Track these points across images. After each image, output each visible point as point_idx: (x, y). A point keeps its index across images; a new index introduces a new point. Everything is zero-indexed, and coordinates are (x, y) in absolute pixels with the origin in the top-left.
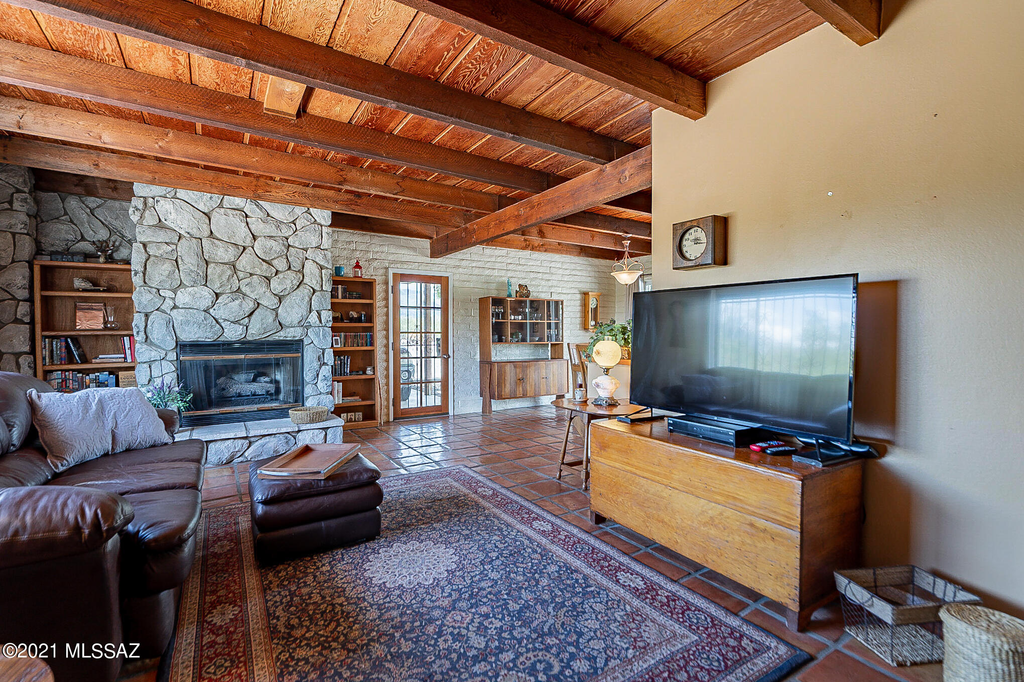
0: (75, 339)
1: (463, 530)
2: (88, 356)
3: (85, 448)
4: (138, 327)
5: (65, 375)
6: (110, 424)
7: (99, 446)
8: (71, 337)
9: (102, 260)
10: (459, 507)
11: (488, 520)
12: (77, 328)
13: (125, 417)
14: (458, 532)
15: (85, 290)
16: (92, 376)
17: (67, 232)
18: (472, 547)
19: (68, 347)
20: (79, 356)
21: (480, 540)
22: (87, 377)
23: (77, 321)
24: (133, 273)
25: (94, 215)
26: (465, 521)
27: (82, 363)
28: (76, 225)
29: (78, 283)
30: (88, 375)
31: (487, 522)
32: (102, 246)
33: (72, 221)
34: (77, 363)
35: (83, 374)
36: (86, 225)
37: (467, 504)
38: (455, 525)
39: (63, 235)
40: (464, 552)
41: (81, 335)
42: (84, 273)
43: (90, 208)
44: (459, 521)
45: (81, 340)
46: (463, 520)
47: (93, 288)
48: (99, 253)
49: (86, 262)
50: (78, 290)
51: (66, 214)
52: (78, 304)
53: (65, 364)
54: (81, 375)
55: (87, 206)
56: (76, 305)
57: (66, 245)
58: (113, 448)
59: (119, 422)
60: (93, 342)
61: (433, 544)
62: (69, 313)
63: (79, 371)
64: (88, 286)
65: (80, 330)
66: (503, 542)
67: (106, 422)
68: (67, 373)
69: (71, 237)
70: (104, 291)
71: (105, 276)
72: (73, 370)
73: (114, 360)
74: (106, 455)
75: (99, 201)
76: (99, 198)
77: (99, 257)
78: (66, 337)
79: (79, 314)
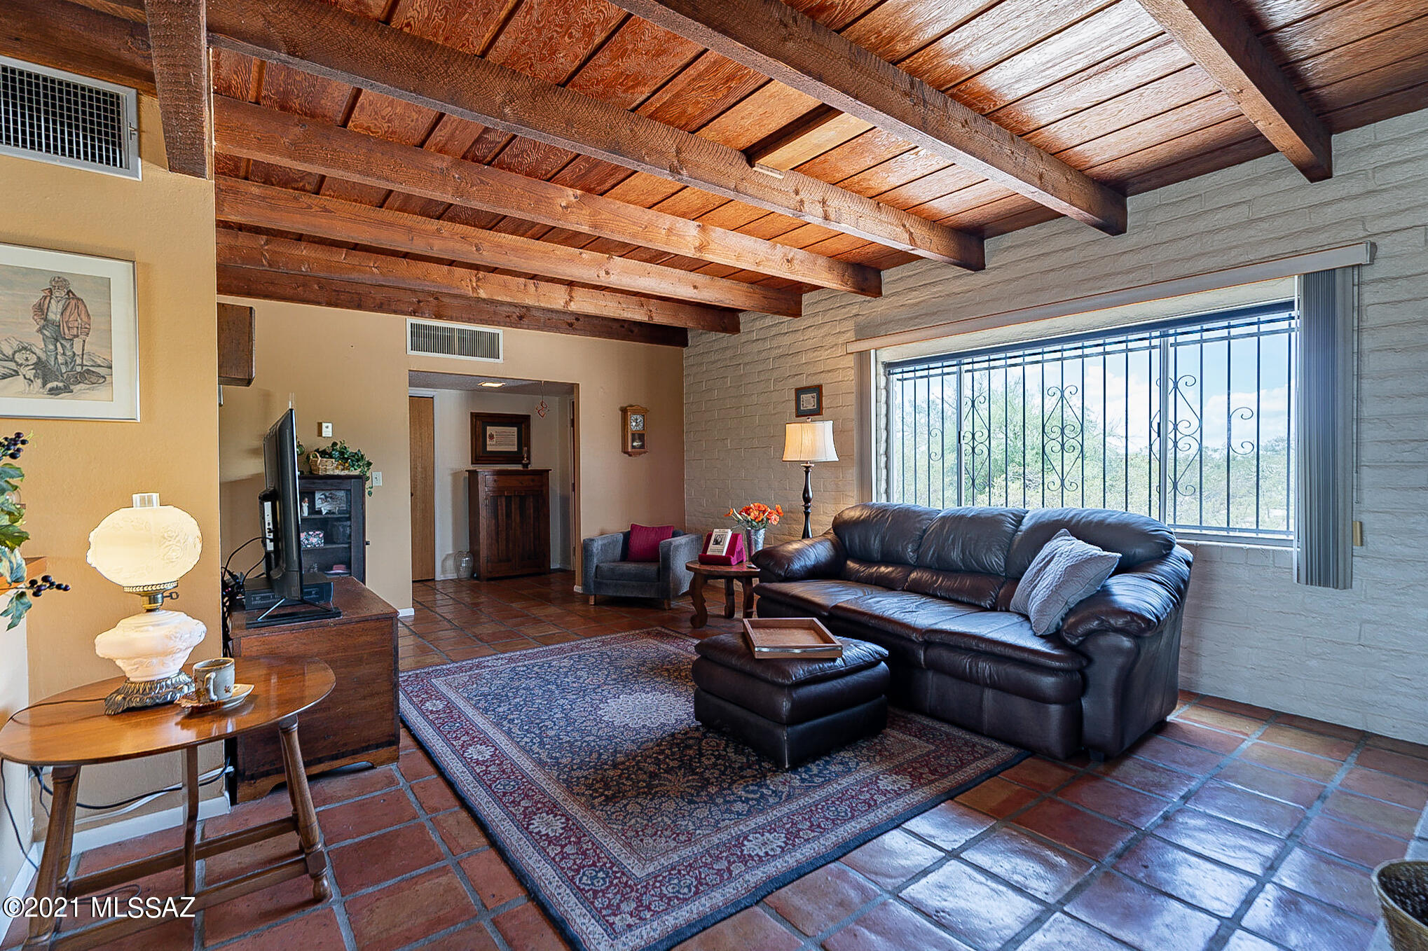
1: (594, 741)
10: (602, 780)
11: (556, 758)
14: (600, 738)
18: (582, 723)
21: (572, 730)
26: (591, 755)
31: (558, 755)
37: (589, 787)
38: (605, 747)
40: (592, 718)
44: (600, 755)
46: (595, 755)
61: (630, 725)
66: (544, 728)
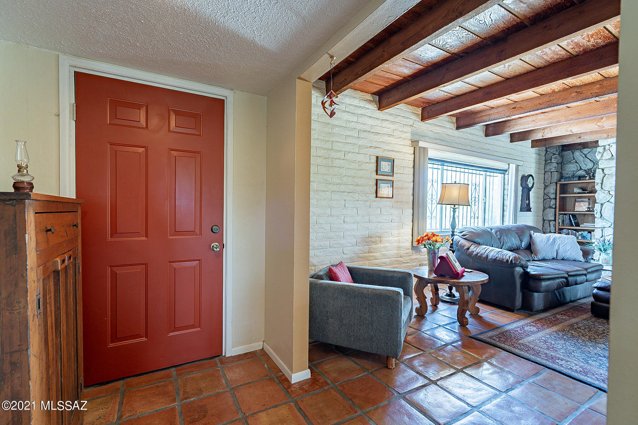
0: (574, 216)
2: (580, 223)
3: (545, 254)
4: (597, 210)
5: (569, 232)
6: (556, 248)
7: (551, 255)
8: (572, 215)
9: (587, 178)
12: (575, 210)
13: (563, 246)
15: (579, 193)
16: (580, 233)
17: (574, 167)
19: (570, 219)
20: (574, 223)
22: (578, 233)
23: (576, 207)
24: (596, 184)
25: (586, 157)
27: (576, 226)
28: (578, 163)
29: (576, 190)
30: (578, 232)
32: (588, 172)
33: (576, 162)
34: (574, 226)
35: (576, 231)
36: (583, 163)
39: (572, 169)
41: (577, 214)
42: (580, 185)
43: (585, 154)
45: (577, 216)
47: (582, 192)
48: (586, 175)
49: (580, 180)
50: (575, 193)
51: (574, 159)
52: (576, 199)
53: (568, 226)
54: (575, 232)
55: (583, 154)
56: (575, 200)
57: (573, 173)
58: (556, 257)
59: (560, 248)
60: (582, 217)
62: (573, 204)
63: (575, 230)
64: (580, 191)
65: (576, 211)
67: (555, 247)
68: (569, 231)
69: (575, 169)
70: (587, 193)
71: (590, 186)
72: (572, 229)
73: (590, 226)
74: (554, 259)
75: (589, 150)
76: (589, 148)
77: (586, 177)
78: (570, 214)
79: (577, 204)
